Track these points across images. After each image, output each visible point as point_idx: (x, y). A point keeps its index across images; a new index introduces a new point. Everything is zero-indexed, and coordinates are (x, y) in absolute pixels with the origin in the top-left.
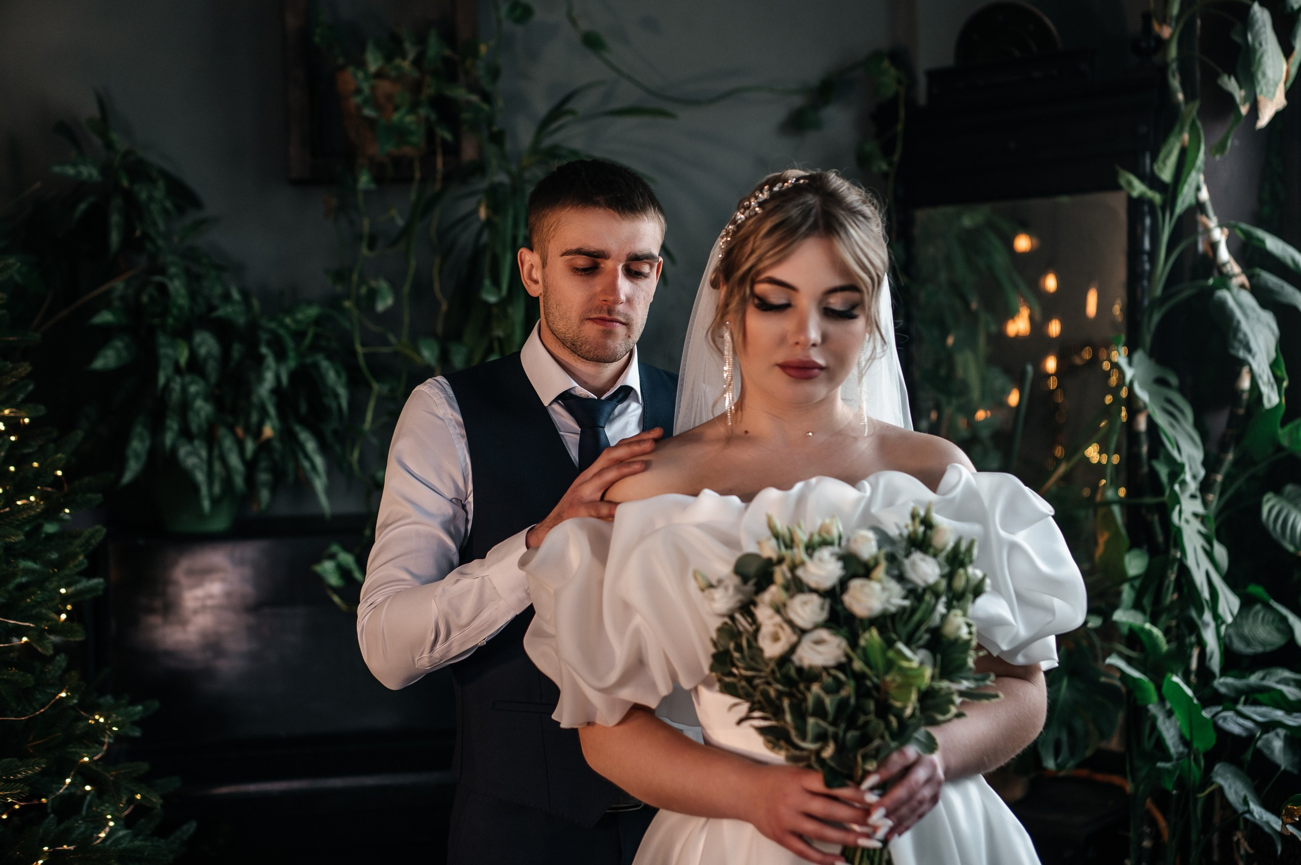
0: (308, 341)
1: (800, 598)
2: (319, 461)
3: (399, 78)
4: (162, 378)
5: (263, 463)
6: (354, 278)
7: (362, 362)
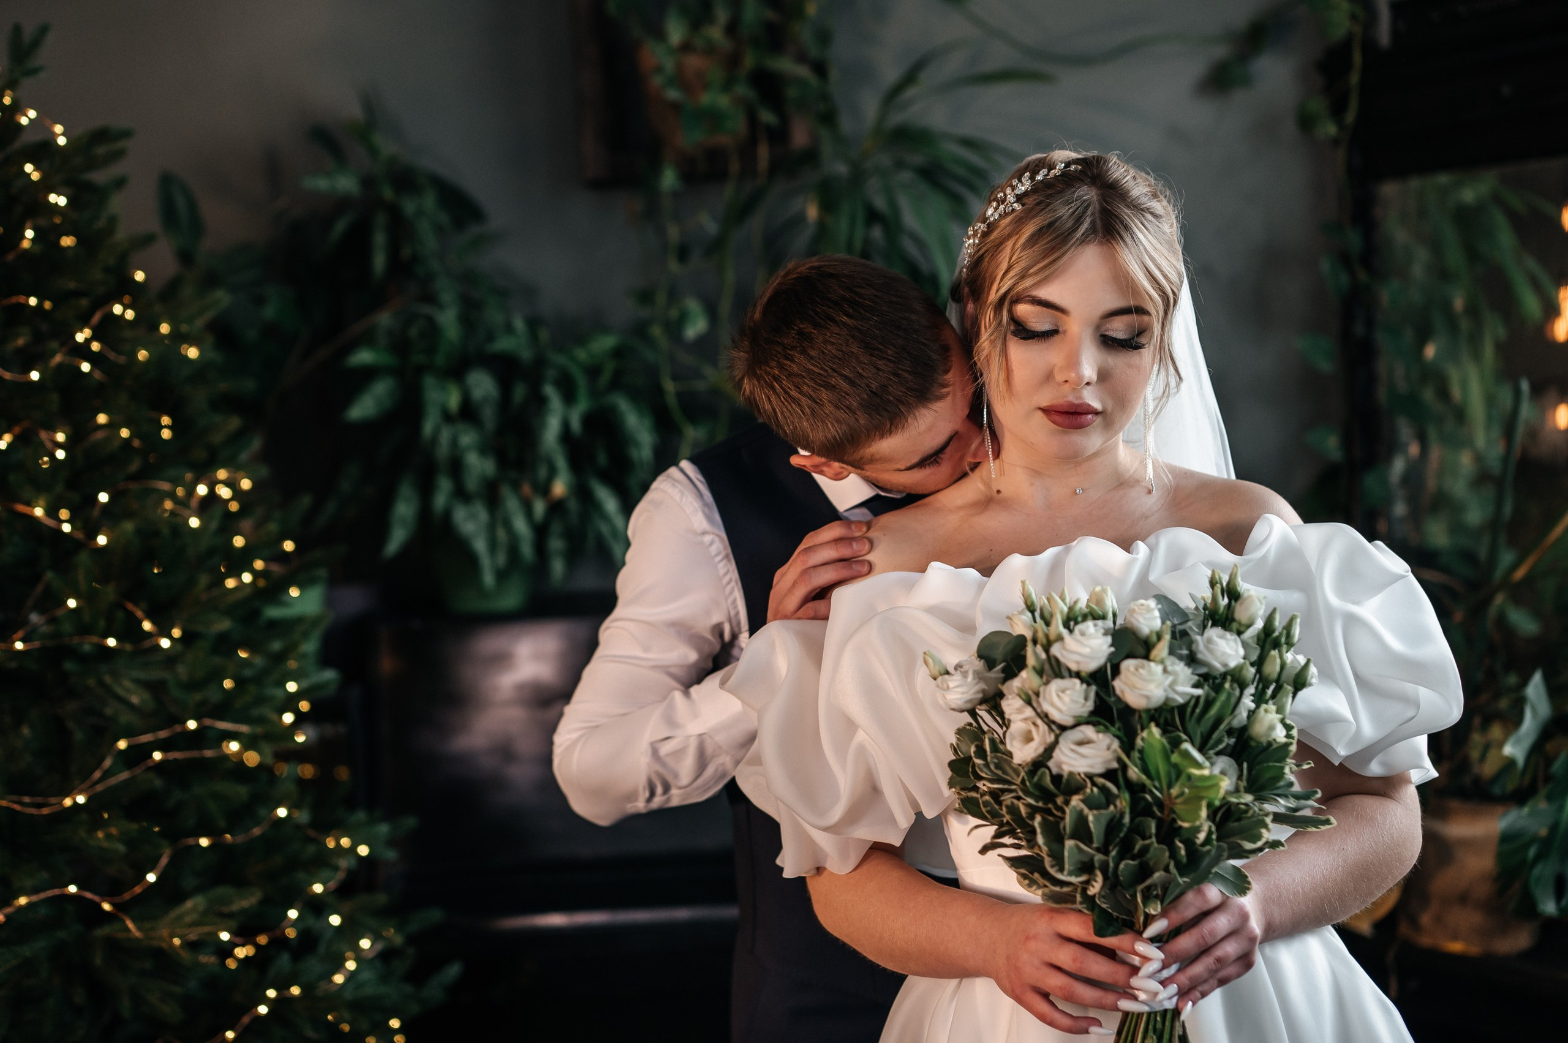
0: (605, 378)
1: (1056, 684)
3: (710, 50)
4: (428, 428)
5: (556, 527)
6: (661, 298)
7: (671, 400)
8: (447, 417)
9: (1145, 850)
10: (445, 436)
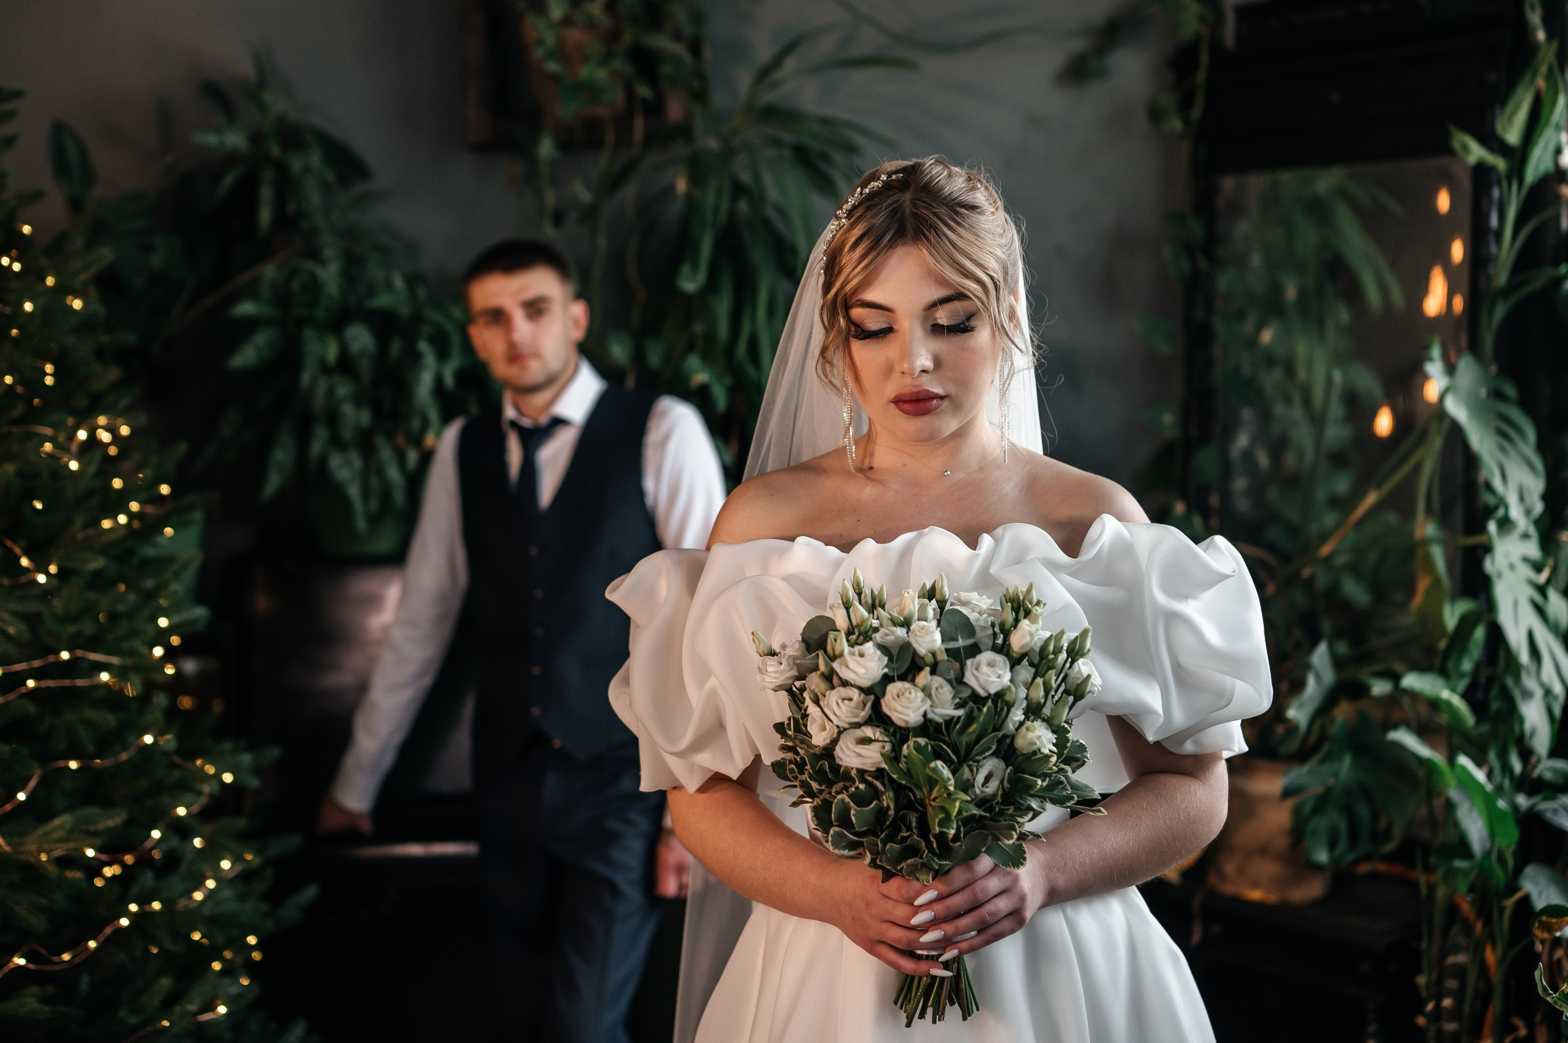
3: (590, 25)
4: (306, 379)
8: (325, 369)
10: (322, 387)
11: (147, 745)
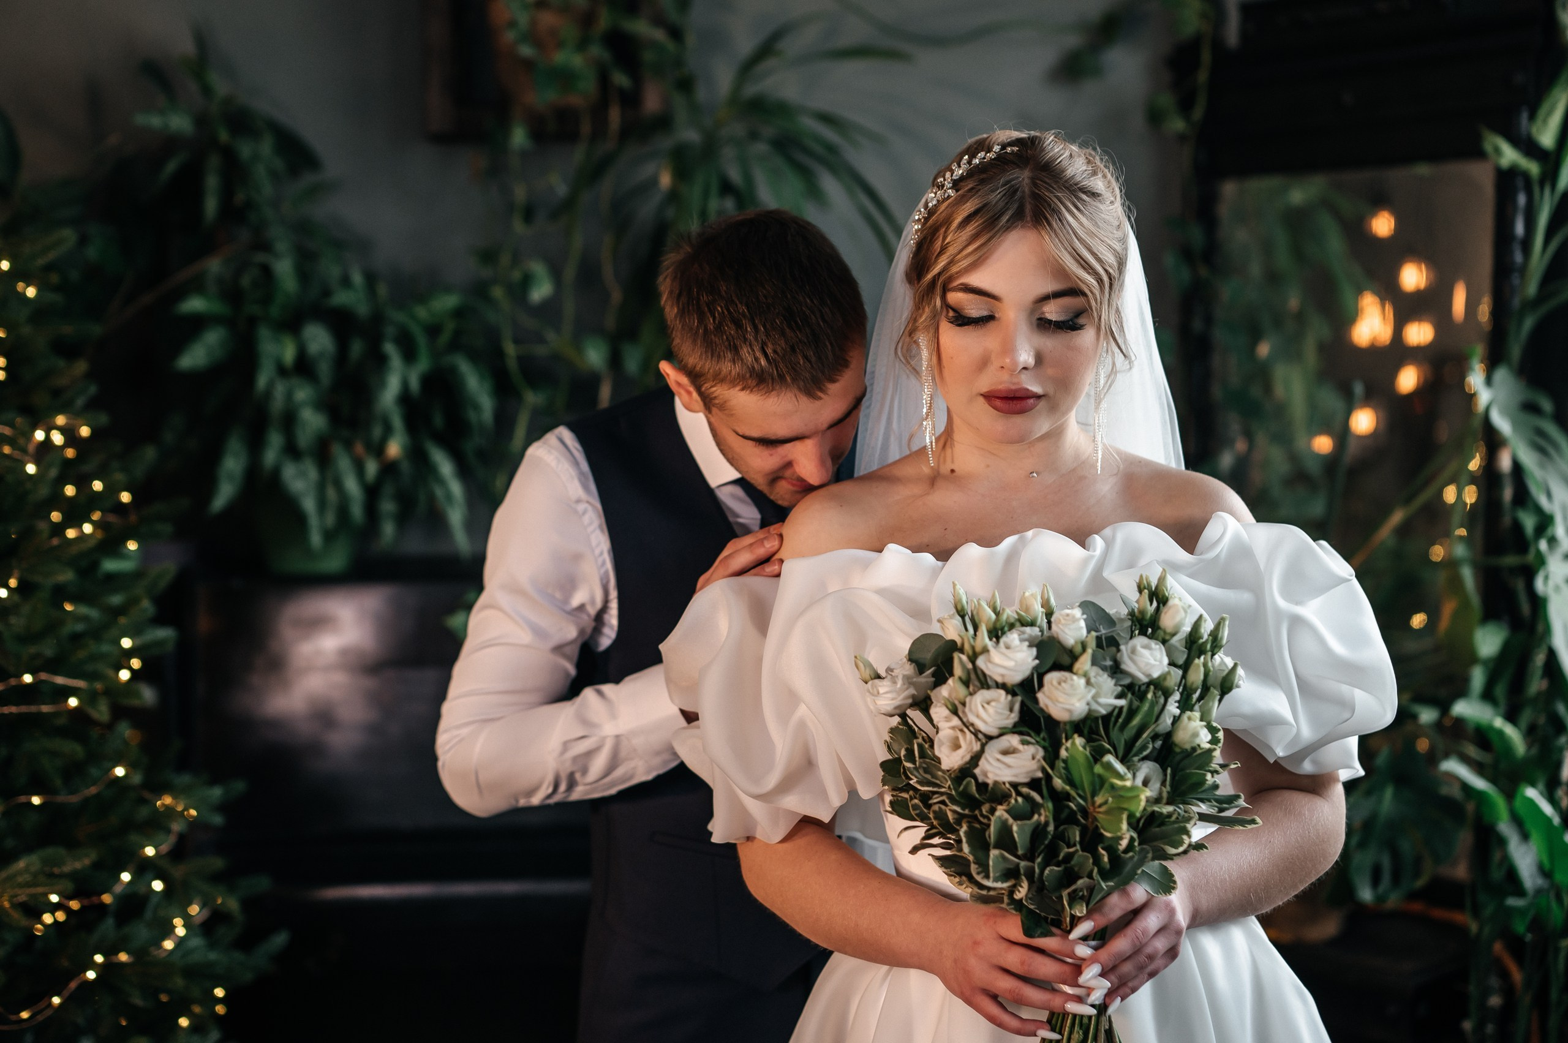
0: (444, 338)
1: (982, 695)
2: (456, 488)
3: (567, 8)
4: (262, 381)
5: (388, 489)
6: (505, 259)
7: (512, 364)
8: (282, 371)
9: (1069, 857)
10: (280, 390)
11: (118, 778)
